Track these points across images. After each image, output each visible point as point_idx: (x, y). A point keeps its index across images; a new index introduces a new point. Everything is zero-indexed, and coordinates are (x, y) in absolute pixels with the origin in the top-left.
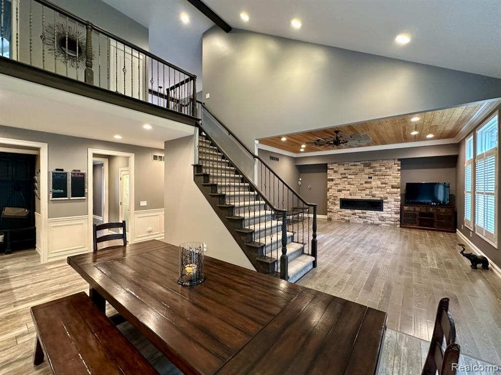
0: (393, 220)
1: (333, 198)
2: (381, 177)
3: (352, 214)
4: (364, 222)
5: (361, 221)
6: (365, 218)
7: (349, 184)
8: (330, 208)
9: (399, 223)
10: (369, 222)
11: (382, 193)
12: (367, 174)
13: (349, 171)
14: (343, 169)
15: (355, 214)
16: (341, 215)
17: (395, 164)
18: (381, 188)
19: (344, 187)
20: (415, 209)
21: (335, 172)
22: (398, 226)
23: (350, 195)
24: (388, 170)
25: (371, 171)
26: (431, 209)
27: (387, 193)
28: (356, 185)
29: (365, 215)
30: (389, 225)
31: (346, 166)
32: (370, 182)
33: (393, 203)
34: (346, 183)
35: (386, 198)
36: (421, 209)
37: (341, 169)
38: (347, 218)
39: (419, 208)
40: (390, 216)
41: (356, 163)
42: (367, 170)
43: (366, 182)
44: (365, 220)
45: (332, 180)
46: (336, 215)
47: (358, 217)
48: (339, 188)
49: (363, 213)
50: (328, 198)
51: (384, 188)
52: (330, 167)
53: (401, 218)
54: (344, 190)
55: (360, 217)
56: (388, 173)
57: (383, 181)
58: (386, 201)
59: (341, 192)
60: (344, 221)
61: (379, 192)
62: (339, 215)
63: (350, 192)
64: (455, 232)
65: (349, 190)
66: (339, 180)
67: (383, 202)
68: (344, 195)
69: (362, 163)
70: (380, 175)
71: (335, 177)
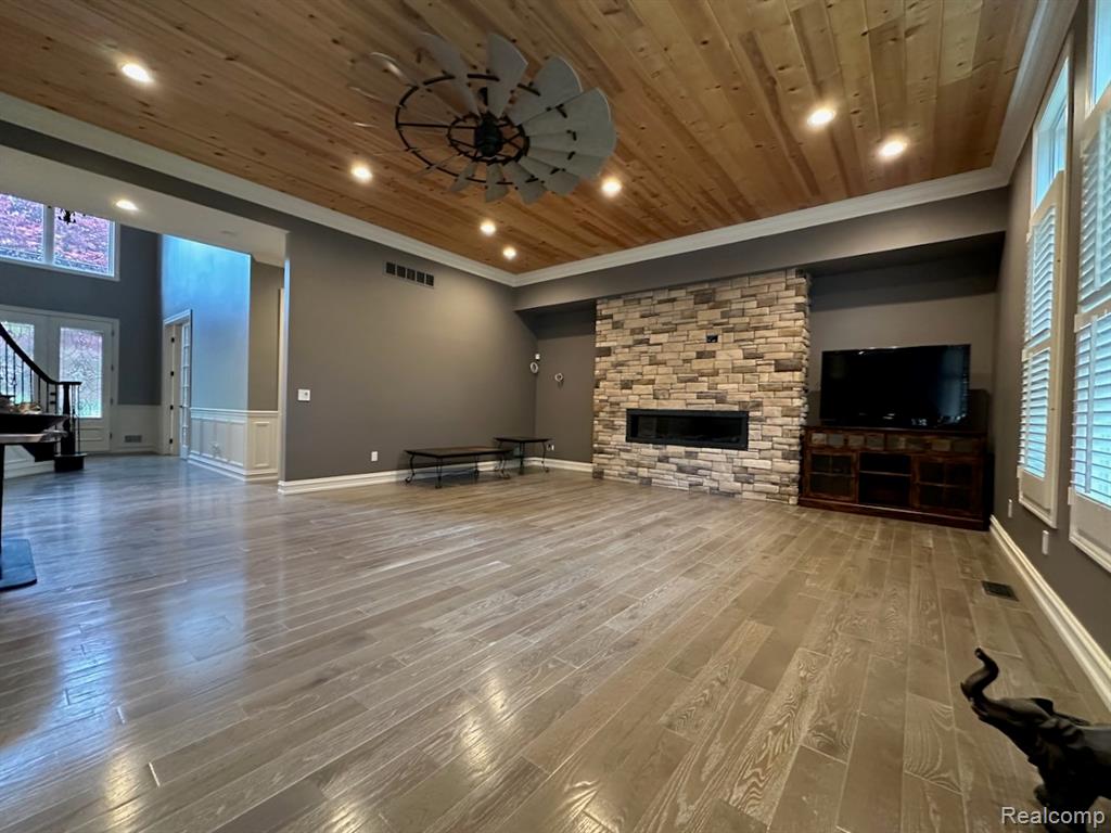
0: (776, 478)
1: (607, 409)
2: (745, 335)
3: (660, 461)
4: (690, 485)
5: (682, 482)
6: (694, 471)
7: (653, 362)
8: (600, 438)
9: (794, 489)
10: (707, 483)
11: (748, 387)
12: (701, 328)
13: (653, 320)
14: (637, 315)
15: (664, 459)
16: (630, 463)
17: (787, 288)
18: (743, 370)
19: (638, 374)
20: (846, 441)
21: (617, 326)
22: (793, 500)
23: (656, 398)
24: (767, 310)
25: (716, 315)
26: (903, 439)
27: (762, 388)
28: (673, 363)
29: (693, 462)
30: (763, 497)
31: (645, 306)
32: (712, 355)
33: (780, 422)
34: (645, 360)
35: (758, 405)
36: (865, 441)
37: (633, 318)
38: (643, 472)
39: (862, 438)
40: (766, 464)
41: (674, 294)
42: (706, 315)
43: (700, 355)
44: (694, 479)
45: (607, 352)
46: (617, 461)
47: (674, 467)
48: (627, 375)
49: (689, 455)
50: (596, 409)
51: (752, 371)
52: (604, 313)
53: (802, 472)
54: (639, 382)
55: (681, 469)
56: (766, 319)
57: (751, 347)
58: (758, 414)
59: (631, 388)
60: (636, 481)
61: (736, 386)
62: (624, 463)
63: (656, 387)
64: (986, 526)
65: (652, 382)
66: (627, 350)
67: (748, 418)
68: (637, 398)
69: (692, 292)
70: (743, 327)
71: (615, 344)
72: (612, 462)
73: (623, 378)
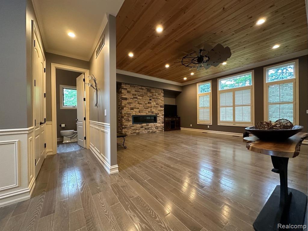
0: (161, 127)
1: (127, 115)
2: (156, 100)
4: (148, 132)
5: (146, 131)
6: (148, 129)
7: (139, 103)
8: (125, 124)
9: (164, 129)
10: (151, 131)
11: (157, 110)
12: (148, 97)
13: (138, 93)
14: (134, 91)
15: (142, 127)
16: (134, 130)
17: (161, 92)
18: (156, 107)
19: (135, 106)
20: (169, 119)
21: (128, 92)
22: (164, 131)
23: (139, 112)
25: (151, 94)
26: (174, 118)
27: (159, 110)
28: (143, 104)
29: (148, 127)
30: (159, 131)
31: (136, 89)
32: (150, 103)
33: (161, 117)
34: (137, 102)
37: (133, 91)
38: (137, 131)
39: (171, 119)
40: (160, 125)
41: (143, 88)
42: (149, 94)
43: (149, 103)
45: (126, 99)
46: (130, 130)
47: (144, 129)
48: (132, 106)
49: (147, 125)
50: (123, 115)
52: (124, 87)
53: (164, 125)
54: (135, 108)
55: (146, 129)
56: (159, 97)
57: (157, 102)
58: (158, 115)
59: (133, 110)
60: (135, 134)
61: (155, 110)
62: (132, 130)
63: (140, 110)
64: (180, 129)
65: (138, 108)
66: (132, 99)
67: (157, 116)
68: (135, 112)
69: (147, 89)
70: (156, 98)
71: (128, 97)
72: (128, 130)
73: (131, 107)
